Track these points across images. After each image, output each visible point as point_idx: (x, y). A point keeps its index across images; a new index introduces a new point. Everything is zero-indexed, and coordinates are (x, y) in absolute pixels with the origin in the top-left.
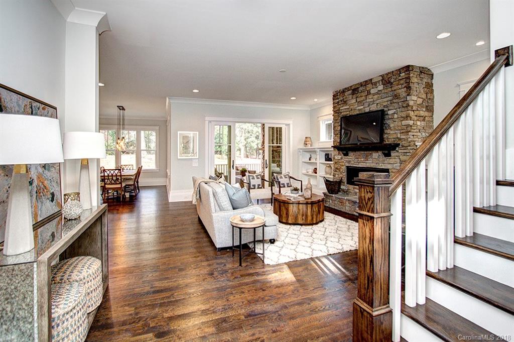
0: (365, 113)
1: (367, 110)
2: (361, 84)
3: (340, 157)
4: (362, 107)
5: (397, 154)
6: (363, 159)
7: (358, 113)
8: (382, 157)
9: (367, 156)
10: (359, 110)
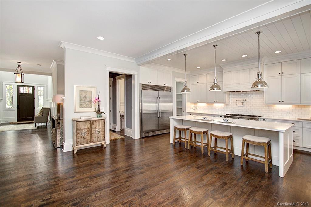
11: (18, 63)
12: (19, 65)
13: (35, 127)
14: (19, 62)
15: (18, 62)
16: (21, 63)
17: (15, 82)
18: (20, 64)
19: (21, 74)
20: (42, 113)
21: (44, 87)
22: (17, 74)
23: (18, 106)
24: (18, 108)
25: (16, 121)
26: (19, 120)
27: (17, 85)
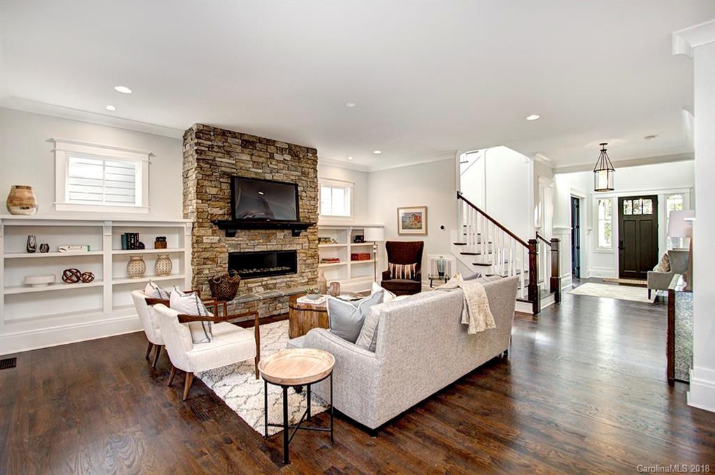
0: (265, 180)
1: (269, 177)
2: (260, 140)
3: (216, 239)
4: (261, 171)
5: (305, 233)
6: (261, 241)
7: (254, 176)
8: (289, 237)
9: (268, 237)
10: (256, 173)
11: (602, 146)
12: (604, 150)
13: (649, 298)
14: (604, 144)
15: (601, 144)
16: (606, 144)
17: (595, 190)
18: (606, 147)
19: (608, 169)
20: (667, 265)
21: (682, 194)
22: (600, 172)
23: (621, 243)
24: (621, 248)
25: (618, 277)
26: (621, 276)
27: (619, 198)
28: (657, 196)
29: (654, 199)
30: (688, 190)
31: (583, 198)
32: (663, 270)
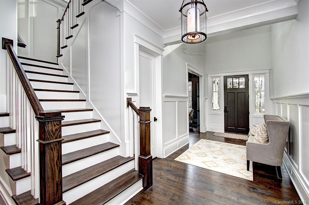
23: (225, 108)
24: (225, 111)
25: (223, 131)
26: (227, 130)
27: (224, 76)
28: (248, 75)
29: (246, 77)
30: (268, 71)
31: (201, 76)
32: (261, 140)
